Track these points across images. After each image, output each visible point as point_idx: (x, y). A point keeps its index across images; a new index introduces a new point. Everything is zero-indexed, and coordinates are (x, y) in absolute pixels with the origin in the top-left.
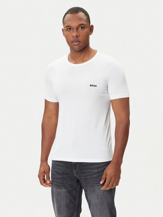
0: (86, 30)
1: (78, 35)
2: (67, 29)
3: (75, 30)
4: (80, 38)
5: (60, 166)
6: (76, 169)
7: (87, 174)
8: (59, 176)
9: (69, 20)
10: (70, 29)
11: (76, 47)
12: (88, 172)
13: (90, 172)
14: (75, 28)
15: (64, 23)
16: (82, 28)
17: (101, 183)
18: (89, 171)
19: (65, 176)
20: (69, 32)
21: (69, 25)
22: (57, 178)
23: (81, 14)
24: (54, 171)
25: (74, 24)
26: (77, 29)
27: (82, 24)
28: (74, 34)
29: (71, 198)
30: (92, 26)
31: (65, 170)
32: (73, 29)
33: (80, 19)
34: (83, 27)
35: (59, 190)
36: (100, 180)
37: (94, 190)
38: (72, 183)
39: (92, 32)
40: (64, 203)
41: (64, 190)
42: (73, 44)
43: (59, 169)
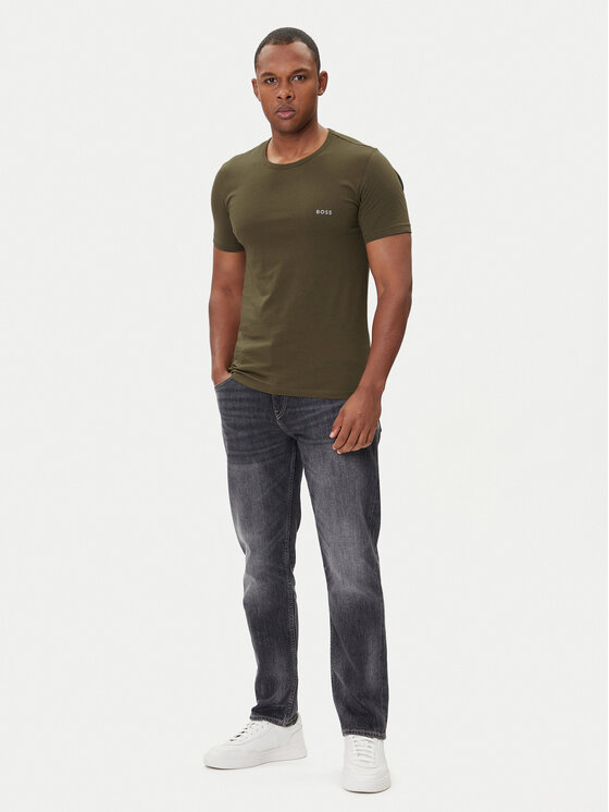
0: (310, 84)
1: (291, 94)
2: (266, 81)
3: (284, 83)
4: (296, 102)
5: (240, 409)
6: (280, 409)
7: (306, 417)
8: (241, 434)
9: (271, 59)
10: (272, 80)
11: (286, 125)
12: (309, 412)
13: (314, 411)
14: (284, 79)
15: (257, 66)
16: (300, 78)
18: (311, 408)
19: (256, 432)
20: (270, 89)
21: (268, 71)
22: (238, 439)
23: (300, 46)
24: (228, 425)
25: (283, 69)
26: (289, 79)
27: (301, 70)
28: (282, 93)
29: (276, 484)
30: (325, 74)
31: (254, 417)
32: (280, 80)
33: (298, 57)
34: (302, 75)
35: (244, 468)
37: (324, 454)
38: (274, 447)
39: (324, 89)
40: (259, 499)
41: (256, 465)
42: (279, 117)
43: (240, 417)
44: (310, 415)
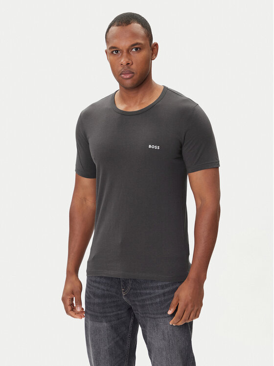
0: (144, 53)
1: (130, 62)
2: (112, 52)
3: (125, 54)
4: (134, 67)
5: (99, 283)
6: (125, 289)
7: (144, 297)
8: (97, 300)
9: (116, 36)
10: (117, 51)
11: (128, 83)
12: (146, 294)
13: (150, 294)
14: (125, 51)
15: (107, 41)
16: (136, 49)
17: (170, 312)
18: (148, 291)
19: (107, 300)
20: (116, 58)
21: (114, 46)
22: (94, 304)
23: (136, 27)
24: (90, 292)
25: (124, 44)
26: (128, 51)
27: (137, 44)
28: (123, 61)
29: (118, 338)
30: (156, 45)
31: (107, 290)
32: (122, 52)
33: (134, 35)
34: (138, 48)
35: (97, 325)
36: (168, 308)
37: (157, 325)
38: (119, 312)
39: (156, 55)
40: (106, 348)
41: (105, 324)
42: (123, 78)
43: (98, 288)
44: (146, 296)
